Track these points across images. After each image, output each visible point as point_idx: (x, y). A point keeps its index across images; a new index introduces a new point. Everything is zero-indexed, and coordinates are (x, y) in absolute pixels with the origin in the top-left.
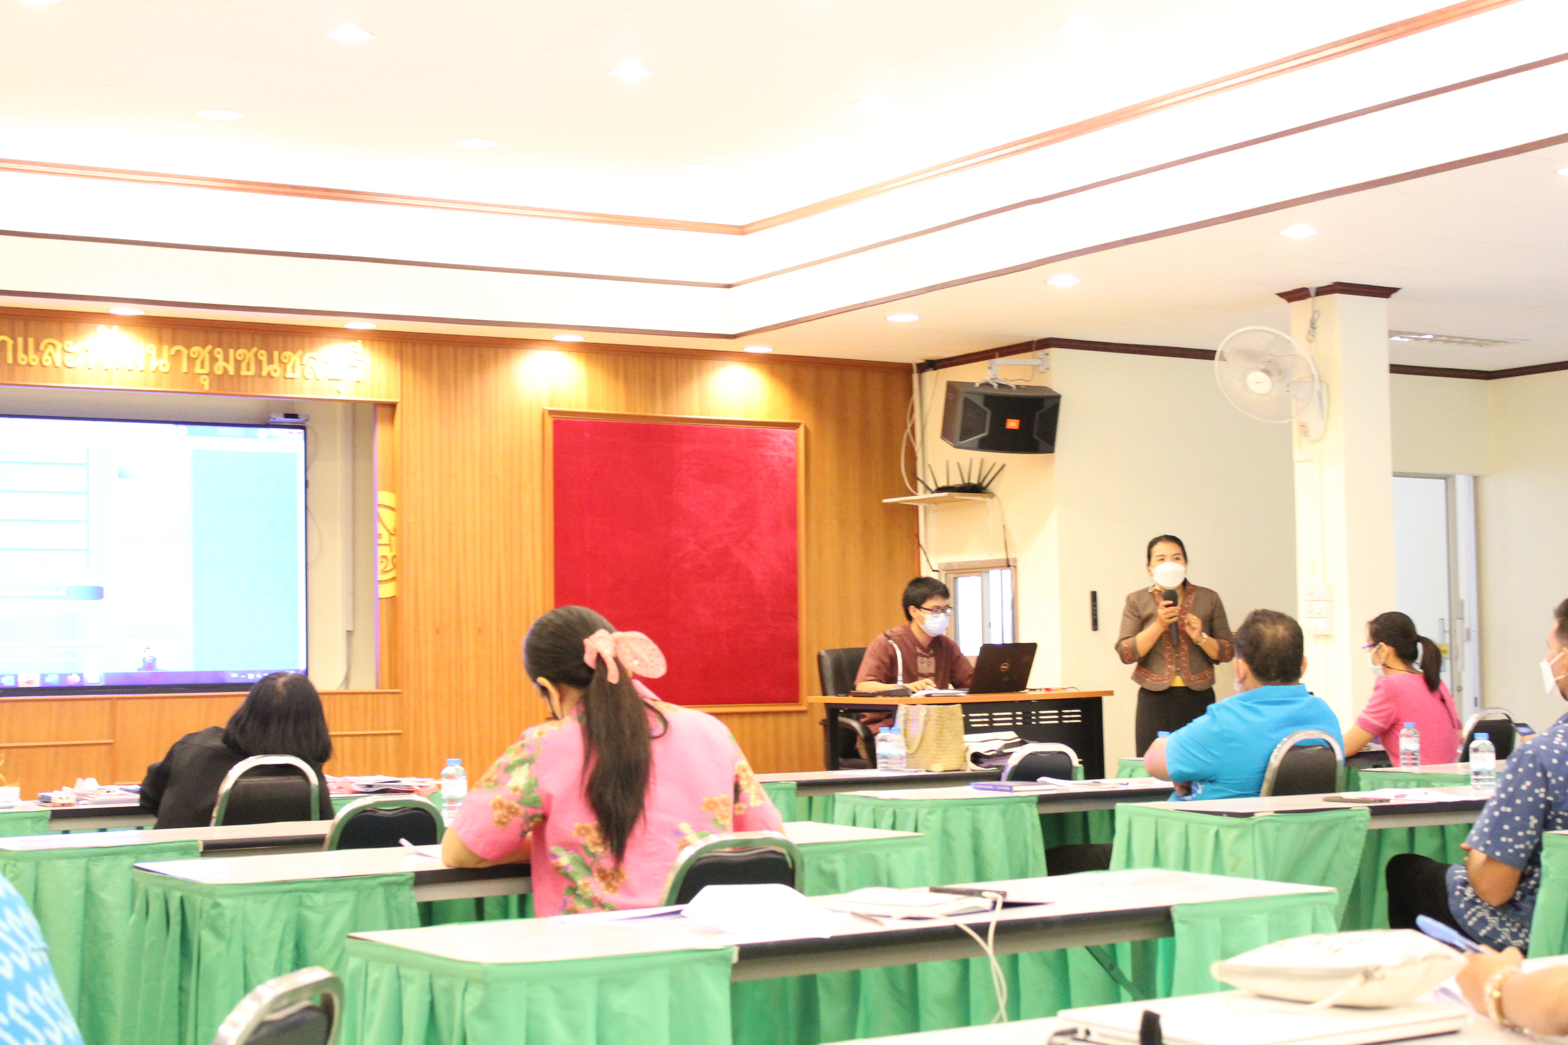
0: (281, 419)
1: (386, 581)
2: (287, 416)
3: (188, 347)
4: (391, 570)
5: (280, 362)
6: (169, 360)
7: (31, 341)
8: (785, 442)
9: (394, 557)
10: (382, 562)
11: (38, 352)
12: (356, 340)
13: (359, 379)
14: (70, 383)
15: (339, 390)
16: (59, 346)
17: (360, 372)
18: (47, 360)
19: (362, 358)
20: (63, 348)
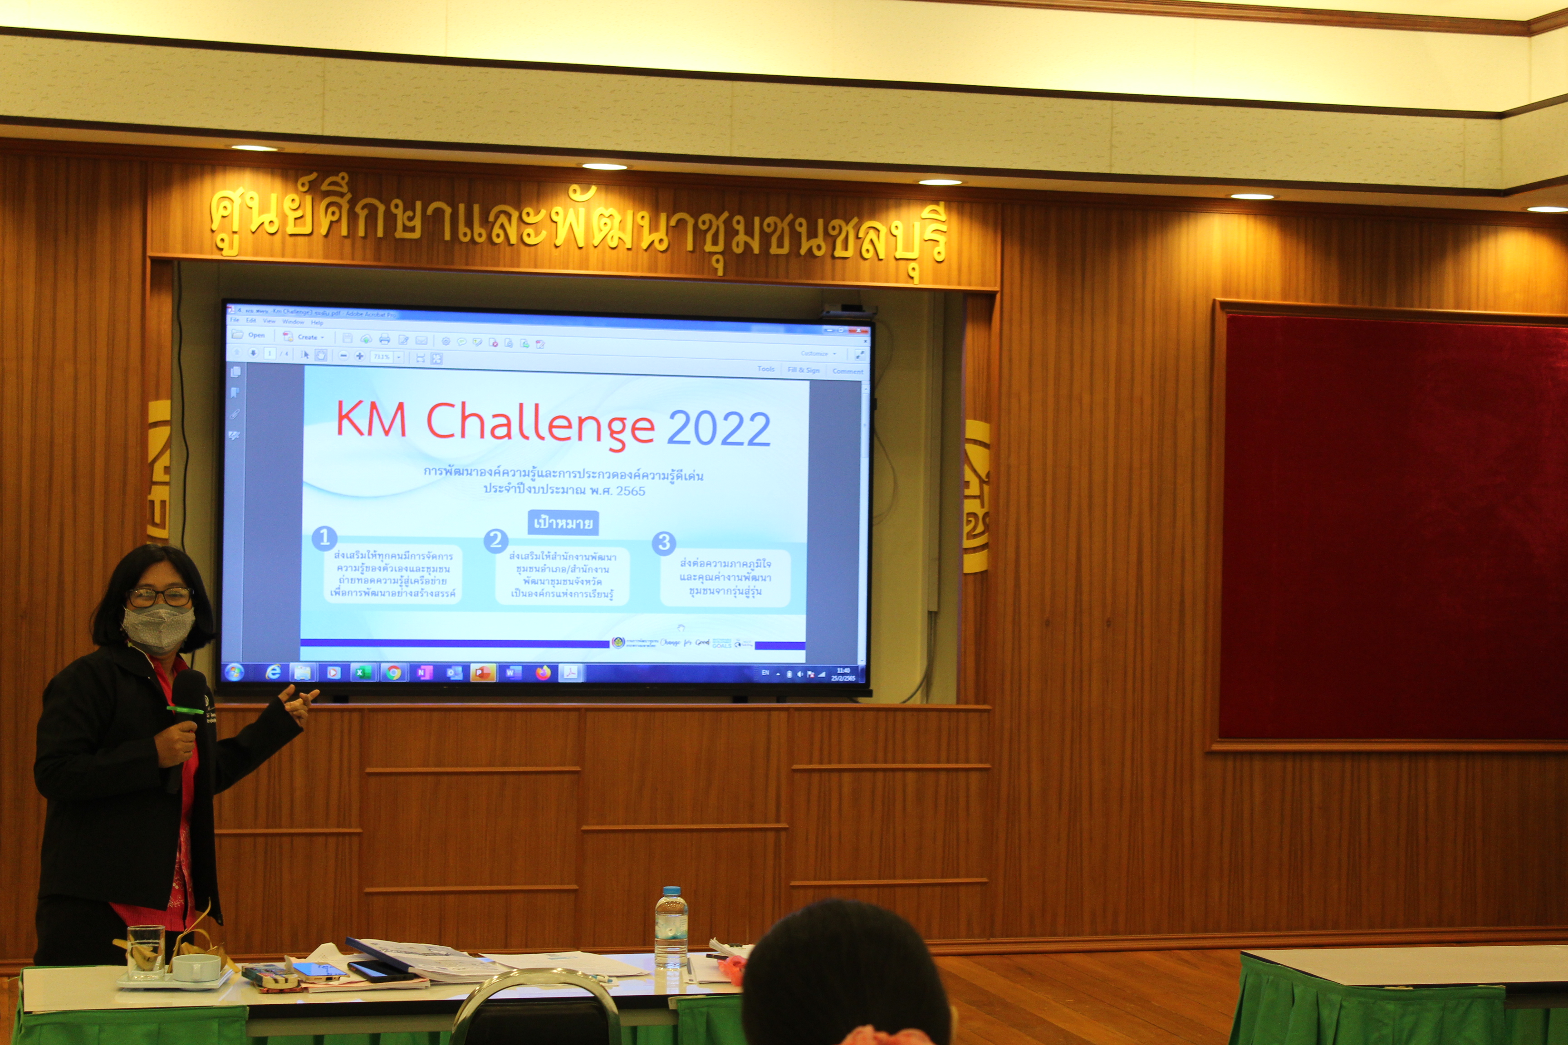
0: (837, 312)
1: (975, 550)
2: (845, 308)
3: (696, 216)
4: (982, 533)
5: (826, 233)
6: (667, 234)
7: (476, 208)
9: (986, 515)
10: (969, 522)
11: (486, 223)
12: (936, 202)
13: (939, 259)
14: (530, 267)
15: (912, 274)
16: (515, 215)
17: (941, 248)
18: (498, 236)
19: (944, 228)
20: (520, 218)
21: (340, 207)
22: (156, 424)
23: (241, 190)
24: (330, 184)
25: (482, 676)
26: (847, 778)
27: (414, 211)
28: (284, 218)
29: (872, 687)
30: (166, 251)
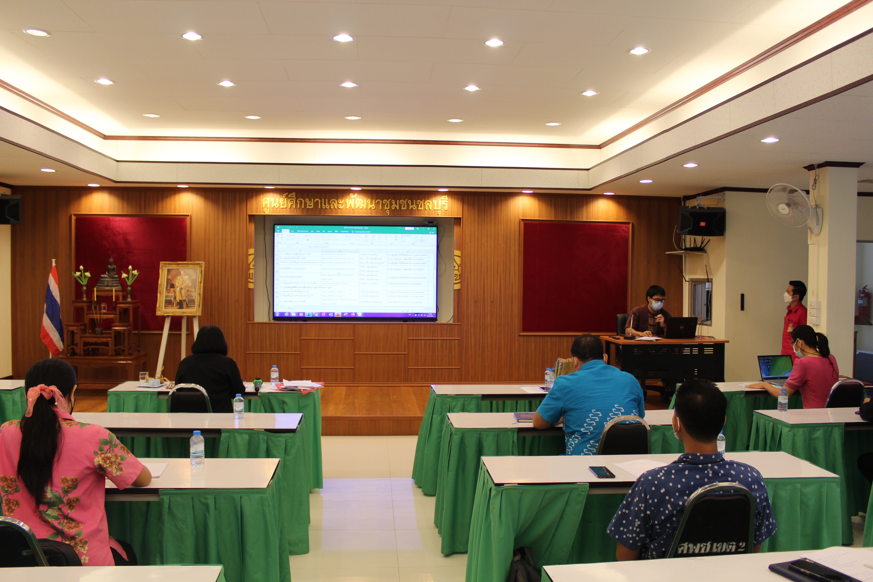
0: (427, 223)
1: (457, 283)
2: (429, 222)
3: (382, 201)
4: (459, 279)
5: (416, 204)
6: (375, 205)
7: (327, 200)
8: (623, 230)
9: (460, 274)
10: (455, 276)
11: (329, 204)
12: (445, 195)
13: (446, 209)
14: (340, 214)
15: (439, 213)
16: (336, 201)
17: (446, 207)
18: (332, 207)
19: (447, 202)
20: (338, 202)
21: (293, 200)
22: (251, 255)
23: (269, 198)
24: (291, 195)
25: (338, 315)
26: (423, 341)
27: (311, 201)
28: (280, 204)
29: (438, 318)
30: (252, 213)
